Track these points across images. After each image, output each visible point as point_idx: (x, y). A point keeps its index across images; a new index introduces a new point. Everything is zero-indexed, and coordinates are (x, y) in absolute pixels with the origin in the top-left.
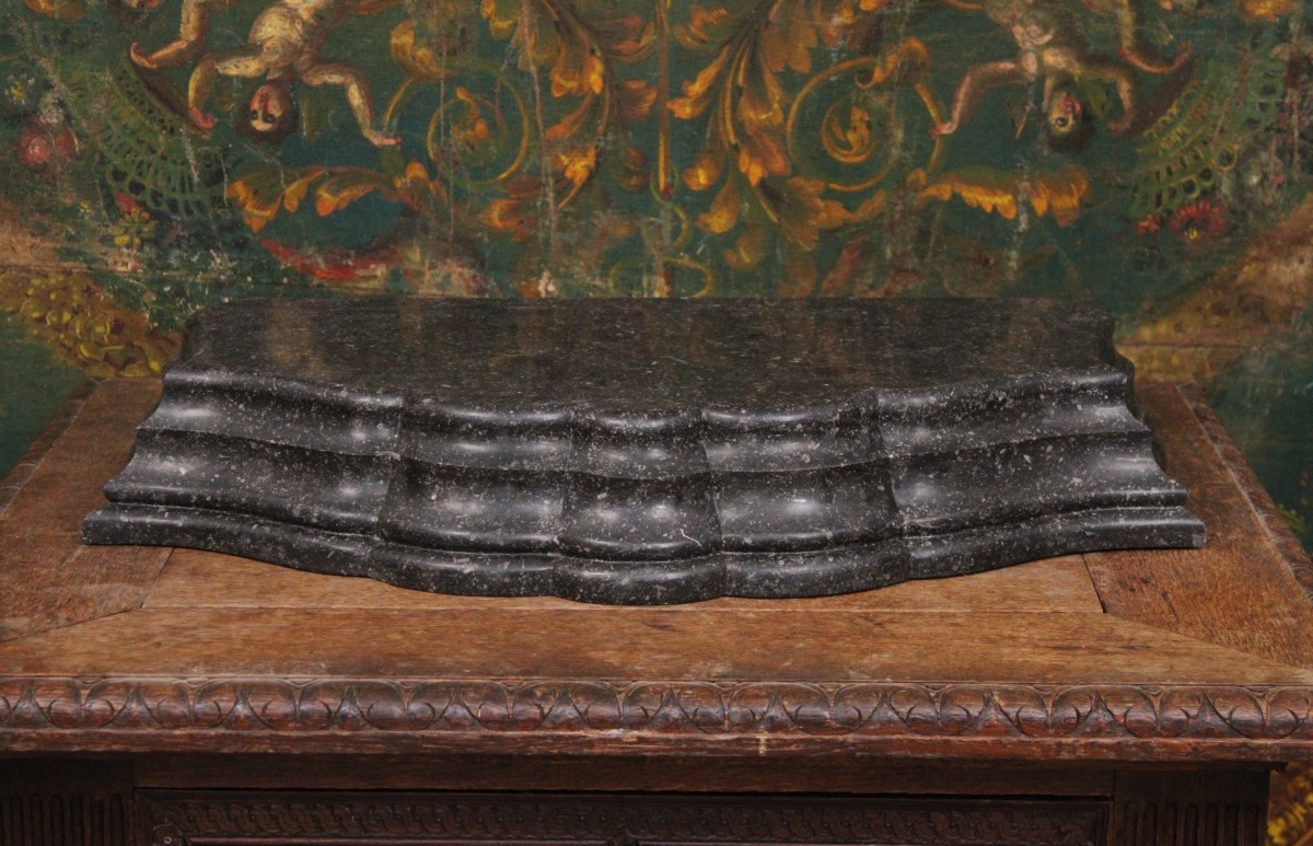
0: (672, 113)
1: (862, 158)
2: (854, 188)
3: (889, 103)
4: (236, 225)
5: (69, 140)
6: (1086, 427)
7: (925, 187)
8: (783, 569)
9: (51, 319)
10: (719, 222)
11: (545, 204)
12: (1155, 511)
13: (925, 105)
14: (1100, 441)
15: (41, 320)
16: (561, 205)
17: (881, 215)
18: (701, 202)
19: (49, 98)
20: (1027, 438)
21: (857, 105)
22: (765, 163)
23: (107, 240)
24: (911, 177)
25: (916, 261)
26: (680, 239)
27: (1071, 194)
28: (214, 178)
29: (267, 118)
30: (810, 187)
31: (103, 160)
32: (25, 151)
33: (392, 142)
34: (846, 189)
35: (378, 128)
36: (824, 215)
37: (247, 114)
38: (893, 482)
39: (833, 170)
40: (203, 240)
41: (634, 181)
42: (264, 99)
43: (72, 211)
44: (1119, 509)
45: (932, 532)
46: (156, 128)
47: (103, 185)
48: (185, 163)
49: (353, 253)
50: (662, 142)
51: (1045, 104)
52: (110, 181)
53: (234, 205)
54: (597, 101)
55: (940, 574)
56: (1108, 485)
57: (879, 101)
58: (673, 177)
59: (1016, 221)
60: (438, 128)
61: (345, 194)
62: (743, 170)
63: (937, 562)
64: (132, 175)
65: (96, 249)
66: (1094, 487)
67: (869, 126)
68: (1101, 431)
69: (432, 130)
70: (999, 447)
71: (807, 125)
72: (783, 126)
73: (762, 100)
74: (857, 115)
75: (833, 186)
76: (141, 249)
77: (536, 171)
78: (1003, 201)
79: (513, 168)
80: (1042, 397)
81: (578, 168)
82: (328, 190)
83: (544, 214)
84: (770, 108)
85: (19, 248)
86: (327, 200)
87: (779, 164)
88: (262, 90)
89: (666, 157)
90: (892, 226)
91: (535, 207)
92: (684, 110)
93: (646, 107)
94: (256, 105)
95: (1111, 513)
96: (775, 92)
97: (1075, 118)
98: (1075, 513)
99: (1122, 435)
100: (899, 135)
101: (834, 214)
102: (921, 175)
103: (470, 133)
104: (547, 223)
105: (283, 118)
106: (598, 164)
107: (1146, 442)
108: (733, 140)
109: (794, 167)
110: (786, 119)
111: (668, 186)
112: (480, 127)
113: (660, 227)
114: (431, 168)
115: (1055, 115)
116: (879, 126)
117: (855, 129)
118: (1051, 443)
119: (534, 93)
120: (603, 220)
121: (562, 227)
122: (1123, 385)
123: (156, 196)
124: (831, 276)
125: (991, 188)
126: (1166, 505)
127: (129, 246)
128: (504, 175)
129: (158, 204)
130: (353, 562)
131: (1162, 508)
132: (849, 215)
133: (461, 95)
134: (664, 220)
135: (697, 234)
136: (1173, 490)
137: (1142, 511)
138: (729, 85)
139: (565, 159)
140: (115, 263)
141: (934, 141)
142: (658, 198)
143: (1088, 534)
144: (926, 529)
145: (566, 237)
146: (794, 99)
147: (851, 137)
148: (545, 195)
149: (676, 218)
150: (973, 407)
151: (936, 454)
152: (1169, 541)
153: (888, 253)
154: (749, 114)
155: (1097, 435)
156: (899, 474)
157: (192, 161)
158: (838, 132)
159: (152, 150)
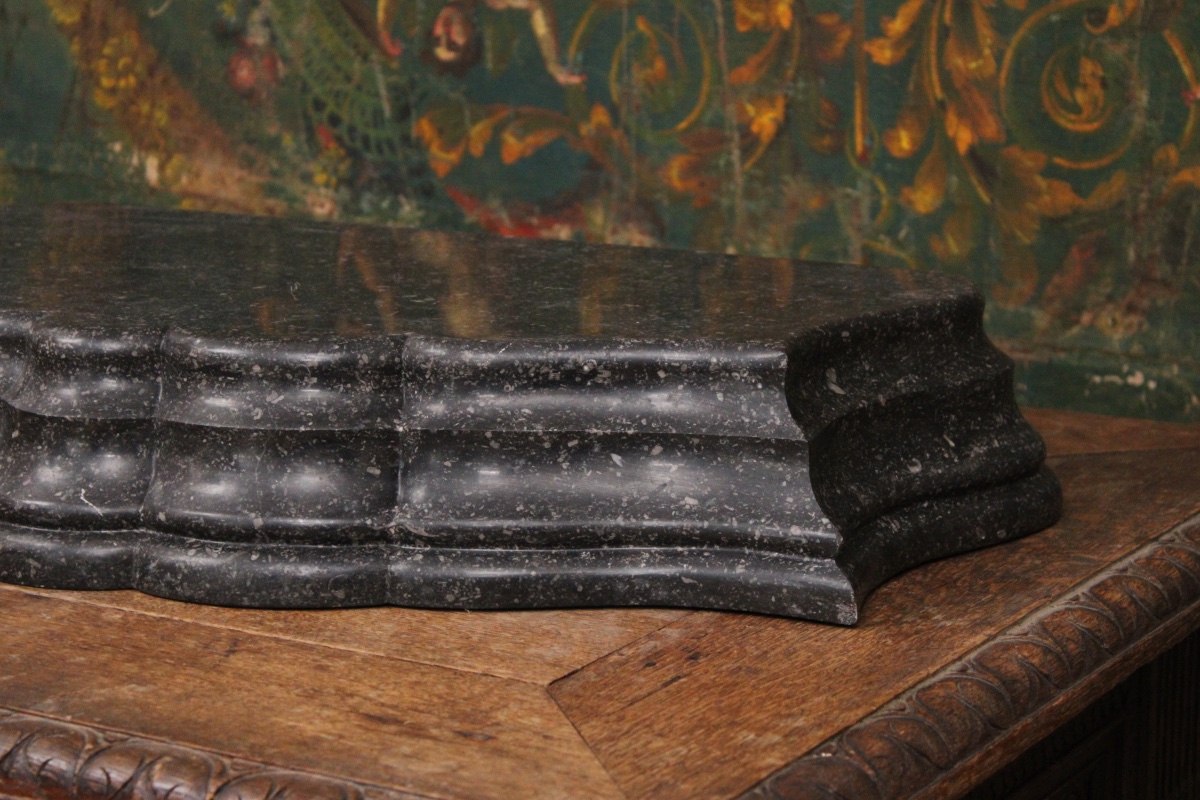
0: (869, 56)
1: (1095, 125)
2: (1086, 165)
3: (1130, 54)
4: (421, 170)
5: (273, 66)
6: (721, 425)
7: (1177, 170)
8: (191, 559)
10: (924, 199)
11: (729, 164)
12: (794, 561)
13: (1175, 58)
14: (738, 450)
16: (748, 165)
17: (1121, 204)
18: (903, 173)
19: (257, 15)
20: (619, 430)
21: (1087, 54)
22: (975, 126)
23: (307, 178)
24: (1159, 156)
25: (1167, 268)
26: (880, 218)
28: (403, 113)
29: (451, 46)
30: (1028, 160)
31: (305, 89)
32: (234, 72)
33: (575, 80)
34: (1074, 166)
35: (563, 62)
36: (1047, 198)
37: (431, 40)
38: (402, 466)
39: (1055, 139)
40: (392, 185)
41: (827, 141)
42: (448, 24)
43: (274, 144)
44: (747, 551)
45: (429, 541)
46: (352, 52)
47: (306, 116)
48: (377, 95)
49: (537, 209)
50: (858, 93)
52: (311, 112)
53: (419, 145)
54: (786, 38)
55: (427, 603)
56: (733, 515)
57: (1116, 51)
58: (872, 138)
60: (621, 65)
61: (531, 140)
62: (951, 133)
63: (421, 585)
64: (331, 107)
65: (296, 187)
66: (712, 514)
67: (1104, 84)
68: (739, 433)
69: (615, 68)
70: (565, 437)
71: (1024, 78)
72: (995, 78)
73: (971, 44)
74: (1088, 67)
75: (1058, 160)
76: (337, 189)
77: (719, 123)
79: (693, 117)
80: (662, 374)
81: (766, 121)
82: (515, 135)
83: (728, 174)
84: (979, 55)
85: (229, 181)
86: (514, 146)
87: (991, 128)
89: (863, 113)
90: (1135, 218)
91: (716, 167)
92: (883, 54)
93: (838, 48)
94: (439, 30)
95: (731, 555)
96: (986, 35)
98: (680, 549)
99: (766, 443)
100: (1143, 97)
101: (1063, 198)
102: (1172, 153)
103: (649, 71)
104: (732, 187)
105: (467, 48)
106: (787, 118)
107: (801, 458)
108: (939, 93)
109: (1008, 132)
110: (999, 69)
111: (867, 150)
112: (659, 65)
113: (857, 202)
114: (614, 111)
116: (1116, 84)
117: (1085, 86)
118: (658, 442)
119: (716, 25)
120: (795, 188)
121: (749, 194)
122: (782, 370)
123: (352, 130)
124: (1056, 279)
126: (812, 555)
127: (327, 185)
128: (683, 125)
129: (353, 139)
131: (807, 559)
132: (1079, 201)
133: (642, 26)
134: (860, 192)
135: (900, 212)
136: (820, 533)
137: (776, 559)
138: (934, 23)
139: (751, 109)
140: (313, 204)
141: (1187, 110)
142: (854, 164)
143: (686, 581)
144: (420, 537)
145: (753, 206)
146: (1008, 44)
147: (1080, 97)
148: (730, 153)
149: (875, 191)
150: (537, 374)
152: (805, 610)
153: (1132, 255)
154: (957, 61)
155: (733, 439)
156: (409, 455)
157: (383, 92)
158: (1063, 89)
159: (348, 79)
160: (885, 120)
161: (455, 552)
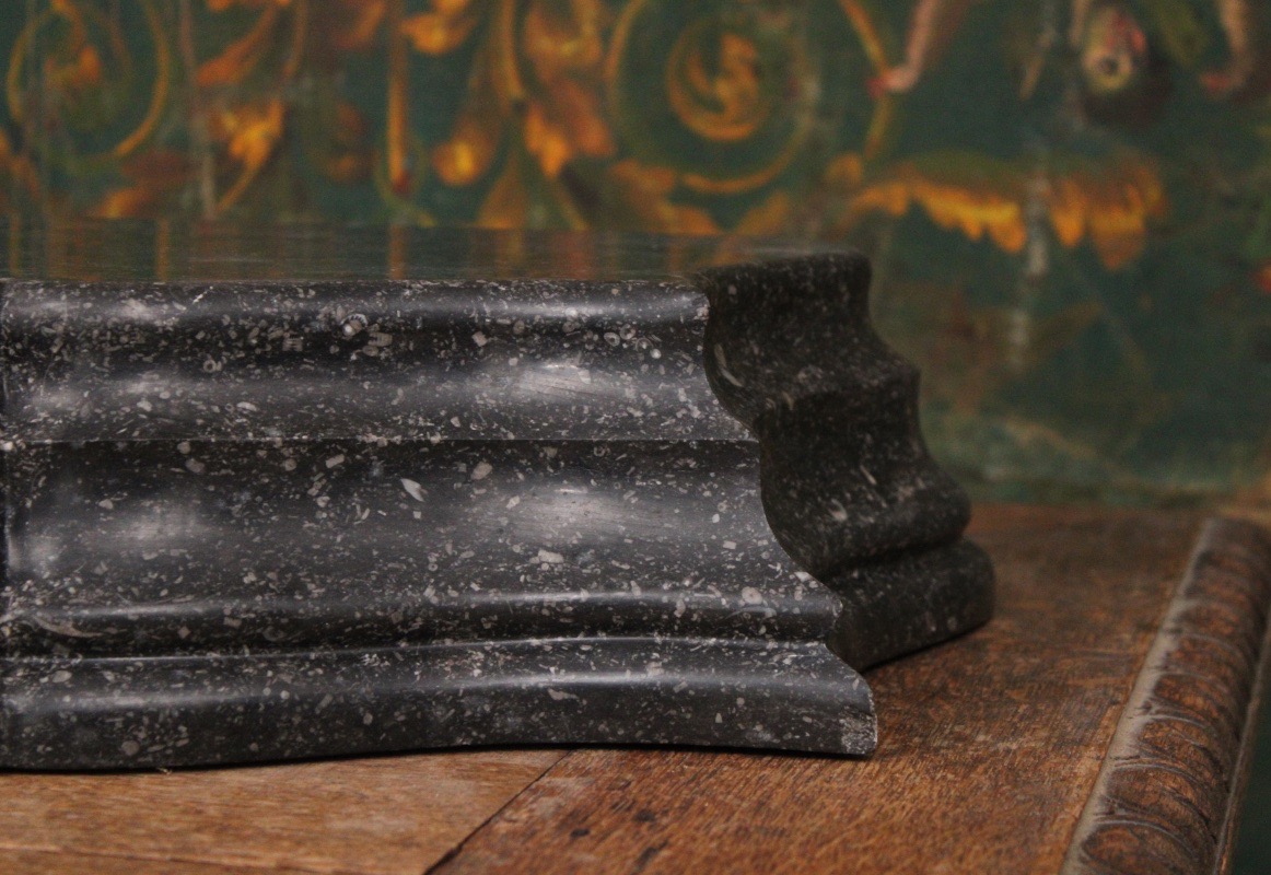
0: (409, 42)
1: (743, 130)
2: (730, 186)
3: (793, 29)
6: (592, 425)
7: (860, 189)
11: (197, 199)
12: (750, 651)
13: (857, 33)
14: (629, 462)
16: (226, 201)
18: (463, 205)
20: (414, 435)
21: (733, 30)
22: (570, 135)
24: (834, 169)
27: (1126, 206)
30: (648, 180)
34: (716, 187)
39: (690, 149)
41: (347, 164)
44: (658, 639)
45: (81, 646)
50: (394, 94)
51: (1076, 33)
54: (284, 18)
55: (84, 760)
56: (630, 576)
57: (774, 25)
58: (415, 159)
59: (1023, 257)
60: (26, 62)
62: (533, 145)
63: (72, 728)
66: (592, 577)
67: (757, 71)
68: (629, 435)
69: (15, 66)
70: (322, 449)
71: (643, 66)
72: (600, 66)
73: (563, 19)
74: (735, 50)
75: (692, 180)
77: (181, 142)
78: (997, 217)
79: (142, 133)
80: (480, 340)
81: (254, 137)
83: (196, 215)
84: (576, 33)
87: (595, 137)
89: (402, 122)
91: (178, 206)
92: (432, 36)
93: (365, 29)
95: (632, 647)
97: (1135, 61)
98: (535, 642)
99: (682, 449)
100: (811, 89)
102: (852, 166)
103: (71, 69)
106: (287, 132)
107: (745, 472)
108: (516, 92)
109: (621, 142)
110: (605, 53)
111: (407, 176)
112: (89, 60)
114: (14, 133)
115: (1095, 54)
116: (773, 71)
117: (730, 75)
118: (484, 456)
119: (177, 1)
122: (699, 323)
125: (980, 192)
126: (781, 637)
128: (126, 146)
131: (772, 645)
137: (716, 649)
139: (230, 122)
141: (876, 104)
142: (388, 195)
143: (557, 696)
144: (63, 639)
146: (619, 18)
147: (724, 90)
148: (198, 185)
150: (262, 341)
151: (121, 446)
152: (779, 734)
154: (543, 44)
155: (618, 447)
156: (26, 493)
158: (698, 78)
160: (435, 131)
161: (132, 664)
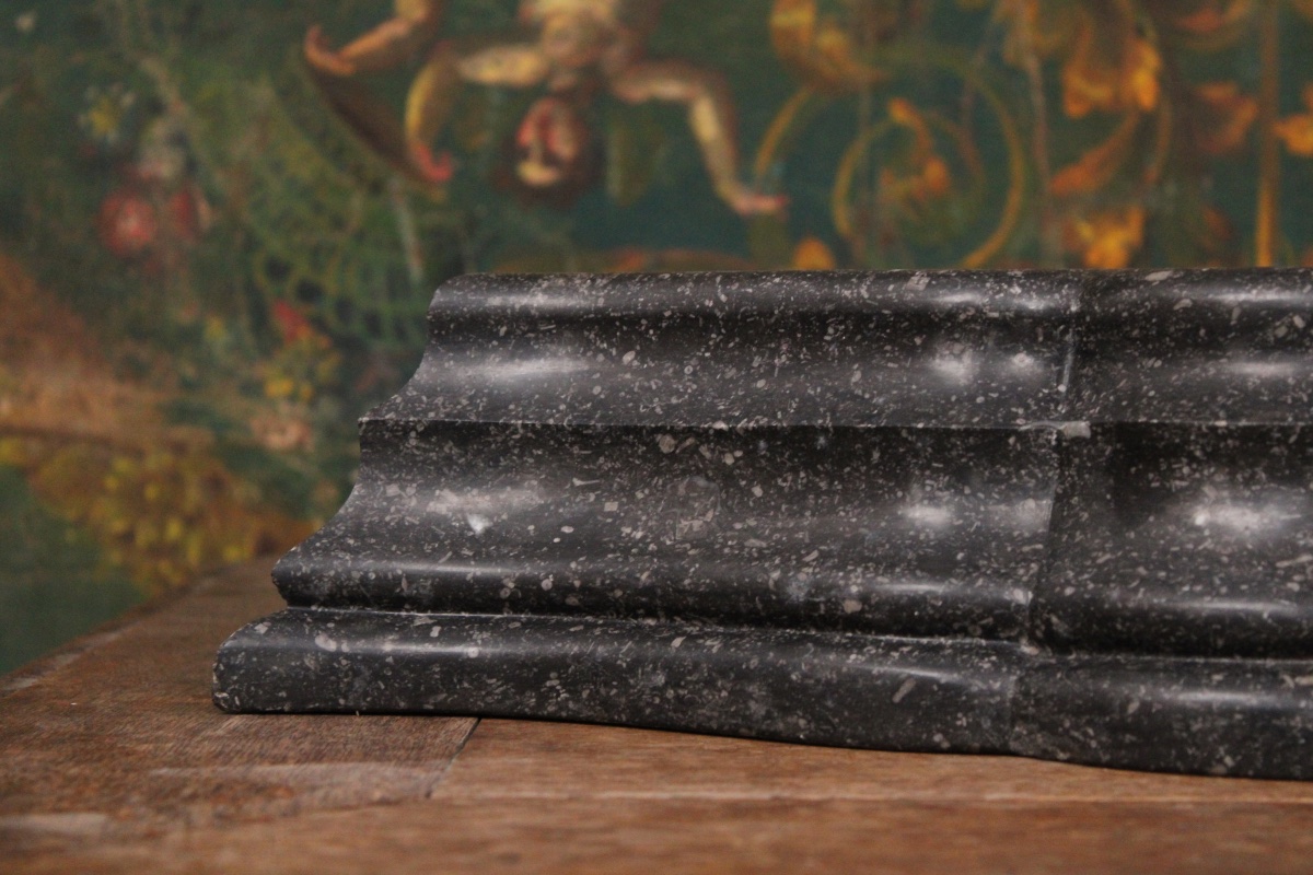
5: (188, 213)
9: (145, 535)
15: (127, 538)
19: (159, 130)
23: (253, 389)
29: (549, 159)
31: (251, 244)
32: (110, 223)
33: (768, 205)
35: (744, 176)
37: (513, 152)
42: (545, 125)
43: (191, 337)
46: (348, 182)
47: (251, 289)
48: (396, 245)
52: (261, 279)
54: (1147, 124)
60: (855, 177)
64: (302, 270)
65: (231, 404)
76: (313, 403)
77: (1035, 251)
79: (993, 245)
81: (1111, 247)
85: (95, 404)
88: (541, 108)
89: (1273, 226)
92: (1307, 139)
93: (1235, 131)
94: (529, 135)
105: (576, 162)
106: (1146, 240)
112: (935, 171)
114: (841, 248)
119: (1033, 107)
123: (344, 307)
127: (293, 398)
128: (978, 257)
129: (346, 321)
130: (967, 708)
133: (901, 114)
139: (1086, 231)
140: (266, 430)
157: (409, 238)
159: (338, 223)
